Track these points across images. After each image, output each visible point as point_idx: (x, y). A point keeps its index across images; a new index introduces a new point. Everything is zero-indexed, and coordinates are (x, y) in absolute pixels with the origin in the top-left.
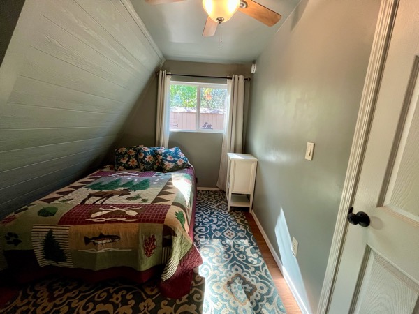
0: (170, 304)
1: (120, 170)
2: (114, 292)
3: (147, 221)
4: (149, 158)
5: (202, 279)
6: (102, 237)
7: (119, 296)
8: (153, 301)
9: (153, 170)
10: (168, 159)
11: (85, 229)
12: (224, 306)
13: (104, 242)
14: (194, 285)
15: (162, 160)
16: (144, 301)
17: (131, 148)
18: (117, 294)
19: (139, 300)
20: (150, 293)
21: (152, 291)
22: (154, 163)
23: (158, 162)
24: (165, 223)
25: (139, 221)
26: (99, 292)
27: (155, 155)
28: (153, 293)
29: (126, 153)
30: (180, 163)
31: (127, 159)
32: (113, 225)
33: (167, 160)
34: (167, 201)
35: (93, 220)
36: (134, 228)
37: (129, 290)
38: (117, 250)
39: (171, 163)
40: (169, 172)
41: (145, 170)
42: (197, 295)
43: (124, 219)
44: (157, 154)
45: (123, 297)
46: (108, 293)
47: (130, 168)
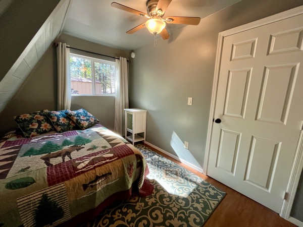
0: (150, 198)
1: (33, 136)
4: (62, 120)
5: (154, 180)
6: (98, 178)
7: (117, 213)
8: (141, 202)
9: (70, 129)
10: (82, 118)
13: (100, 181)
14: (152, 184)
15: (77, 120)
16: (136, 206)
17: (36, 114)
18: (115, 214)
20: (134, 201)
21: (135, 199)
22: (69, 124)
23: (73, 122)
24: (135, 153)
25: (119, 158)
27: (68, 117)
28: (136, 200)
29: (32, 119)
30: (92, 121)
31: (37, 124)
33: (81, 120)
34: (120, 143)
35: (83, 170)
36: (118, 163)
37: (121, 208)
38: (110, 183)
39: (85, 122)
40: (86, 129)
41: (63, 131)
42: (158, 187)
44: (70, 115)
45: (121, 213)
46: (108, 218)
47: (45, 132)
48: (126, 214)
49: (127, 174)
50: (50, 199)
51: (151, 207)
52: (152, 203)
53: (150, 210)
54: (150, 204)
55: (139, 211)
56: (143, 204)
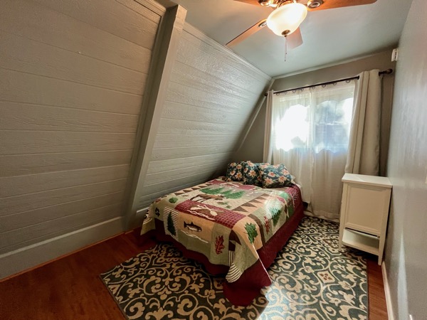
0: (226, 305)
1: (228, 181)
2: (195, 271)
3: (221, 223)
4: (252, 173)
5: (266, 302)
6: (192, 225)
7: (197, 276)
8: (216, 294)
9: (254, 184)
10: (269, 175)
11: (186, 217)
13: (193, 229)
14: (254, 303)
15: (263, 175)
16: (210, 289)
17: (240, 163)
19: (207, 287)
20: (216, 287)
21: (218, 286)
22: (256, 178)
23: (260, 177)
24: (233, 229)
25: (215, 221)
26: (187, 266)
27: (257, 170)
28: (218, 288)
29: (235, 167)
30: (281, 181)
31: (235, 172)
32: (200, 219)
33: (267, 176)
34: (246, 211)
35: (191, 212)
36: (211, 225)
37: (204, 276)
38: (200, 239)
39: (271, 180)
40: (268, 187)
41: (247, 183)
43: (207, 217)
44: (259, 169)
45: (199, 278)
46: (192, 270)
47: (236, 180)
48: (198, 282)
51: (211, 308)
52: (219, 309)
53: (207, 308)
54: (216, 306)
55: (203, 295)
56: (214, 297)
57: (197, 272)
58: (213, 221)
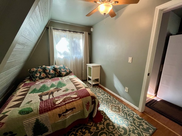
1: (37, 80)
2: (76, 133)
3: (84, 97)
4: (52, 72)
6: (67, 111)
7: (79, 132)
8: (94, 126)
9: (56, 77)
10: (62, 70)
11: (57, 110)
12: (116, 116)
13: (69, 112)
14: (102, 115)
15: (59, 71)
16: (91, 128)
17: (39, 68)
18: (78, 132)
21: (90, 124)
22: (55, 74)
23: (58, 73)
24: (91, 95)
25: (81, 98)
29: (37, 71)
30: (68, 72)
31: (39, 74)
32: (70, 104)
33: (62, 71)
34: (82, 87)
35: (59, 105)
36: (80, 102)
37: (82, 129)
38: (75, 114)
39: (64, 72)
40: (64, 76)
41: (52, 78)
42: (106, 117)
43: (73, 100)
44: (56, 69)
45: (82, 132)
46: (74, 134)
47: (43, 78)
48: (84, 133)
49: (86, 109)
50: (40, 122)
51: (100, 131)
52: (101, 128)
53: (100, 133)
54: (100, 128)
55: (92, 132)
56: (95, 128)
57: (77, 132)
58: (79, 99)
